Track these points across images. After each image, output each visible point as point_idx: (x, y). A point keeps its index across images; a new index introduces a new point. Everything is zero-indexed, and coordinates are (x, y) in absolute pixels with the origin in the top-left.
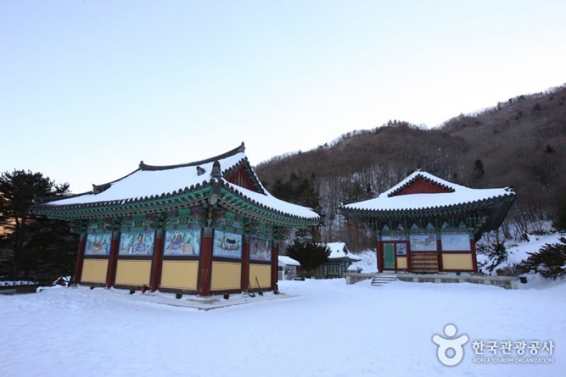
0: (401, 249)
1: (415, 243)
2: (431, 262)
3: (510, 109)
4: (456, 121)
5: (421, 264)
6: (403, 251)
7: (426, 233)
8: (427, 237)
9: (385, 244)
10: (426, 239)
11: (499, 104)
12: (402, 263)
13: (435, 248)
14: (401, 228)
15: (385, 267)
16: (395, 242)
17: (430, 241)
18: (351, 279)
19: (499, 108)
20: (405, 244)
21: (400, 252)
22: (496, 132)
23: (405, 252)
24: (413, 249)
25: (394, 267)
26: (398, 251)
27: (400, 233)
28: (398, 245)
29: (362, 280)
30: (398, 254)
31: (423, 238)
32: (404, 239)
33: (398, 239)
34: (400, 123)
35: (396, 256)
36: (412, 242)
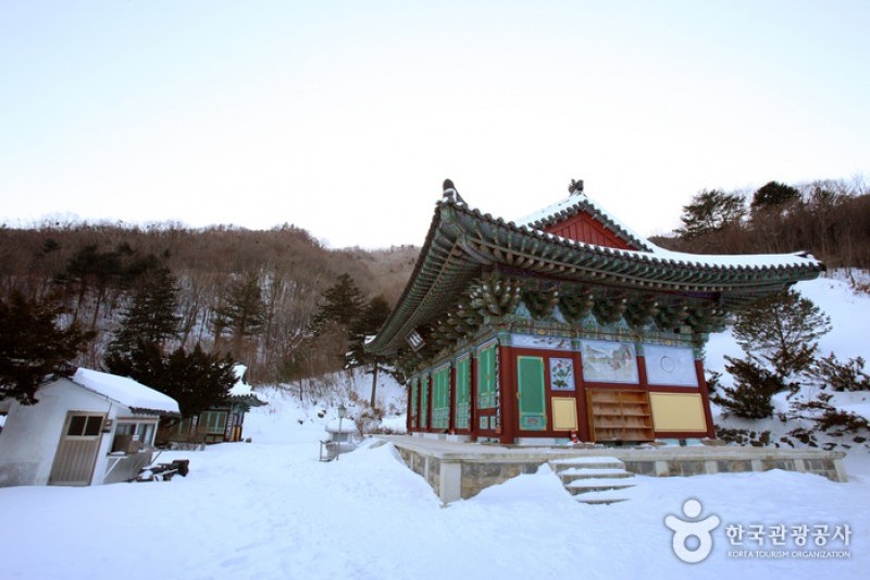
0: (562, 374)
1: (593, 359)
2: (628, 412)
3: (401, 255)
4: (350, 251)
5: (608, 418)
6: (565, 379)
7: (616, 337)
8: (617, 346)
9: (519, 358)
10: (615, 352)
11: (393, 247)
12: (565, 413)
13: (634, 379)
14: (560, 317)
15: (522, 428)
16: (547, 355)
17: (623, 359)
18: (464, 475)
19: (392, 251)
20: (570, 362)
21: (560, 383)
22: (391, 271)
23: (570, 385)
24: (588, 376)
25: (544, 428)
26: (553, 379)
27: (558, 332)
28: (554, 362)
29: (507, 477)
30: (554, 387)
31: (609, 349)
32: (567, 347)
33: (553, 346)
34: (297, 230)
35: (550, 394)
36: (585, 356)
